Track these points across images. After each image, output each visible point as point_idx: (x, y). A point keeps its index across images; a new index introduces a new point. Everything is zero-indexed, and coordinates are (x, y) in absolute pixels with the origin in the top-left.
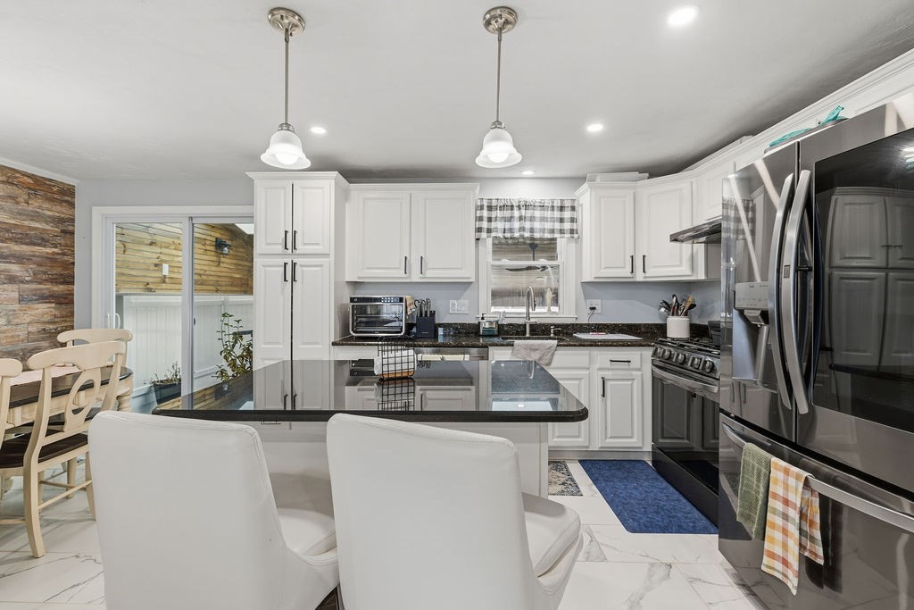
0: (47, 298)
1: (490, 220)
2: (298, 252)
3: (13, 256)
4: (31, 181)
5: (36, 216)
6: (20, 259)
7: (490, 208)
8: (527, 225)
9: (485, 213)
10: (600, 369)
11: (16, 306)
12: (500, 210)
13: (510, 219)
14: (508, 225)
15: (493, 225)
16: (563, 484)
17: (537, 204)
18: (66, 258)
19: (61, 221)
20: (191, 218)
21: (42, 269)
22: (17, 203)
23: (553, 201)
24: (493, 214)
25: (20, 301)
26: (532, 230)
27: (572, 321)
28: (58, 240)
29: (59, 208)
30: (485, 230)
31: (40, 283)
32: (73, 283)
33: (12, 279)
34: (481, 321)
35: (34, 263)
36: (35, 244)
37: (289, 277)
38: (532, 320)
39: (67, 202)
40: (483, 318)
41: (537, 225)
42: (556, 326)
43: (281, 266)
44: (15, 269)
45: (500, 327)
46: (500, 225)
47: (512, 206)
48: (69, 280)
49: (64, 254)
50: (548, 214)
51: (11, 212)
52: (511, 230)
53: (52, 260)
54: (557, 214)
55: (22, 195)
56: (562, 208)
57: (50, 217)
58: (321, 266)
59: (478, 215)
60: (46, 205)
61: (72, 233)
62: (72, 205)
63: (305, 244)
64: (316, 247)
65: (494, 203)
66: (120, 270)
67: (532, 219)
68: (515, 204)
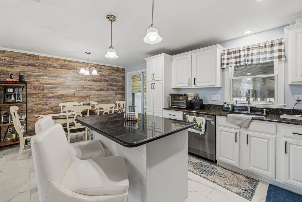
0: (120, 94)
1: (228, 59)
2: (155, 80)
3: (113, 85)
4: (116, 69)
5: (117, 76)
6: (115, 86)
7: (229, 53)
8: (250, 58)
9: (226, 56)
10: (284, 136)
11: (115, 95)
12: (233, 54)
13: (240, 57)
14: (238, 60)
15: (230, 61)
16: (245, 190)
17: (255, 47)
18: (123, 85)
19: (122, 77)
20: (143, 73)
21: (119, 87)
22: (114, 74)
23: (265, 43)
24: (230, 56)
25: (115, 94)
26: (252, 60)
27: (283, 107)
28: (122, 81)
29: (122, 74)
30: (226, 64)
31: (118, 91)
32: (125, 90)
33: (114, 90)
34: (224, 104)
35: (117, 86)
36: (117, 82)
37: (153, 88)
38: (252, 106)
39: (123, 72)
40: (225, 103)
41: (255, 57)
42: (267, 109)
43: (150, 84)
44: (114, 88)
45: (233, 107)
46: (234, 61)
47: (240, 51)
48: (124, 90)
49: (123, 84)
50: (263, 50)
51: (113, 76)
52: (240, 62)
53: (120, 85)
54: (268, 49)
55: (115, 72)
56: (272, 46)
57: (120, 76)
58: (160, 84)
59: (223, 58)
60: (119, 74)
61: (124, 79)
62: (124, 73)
63: (157, 77)
64: (159, 78)
65: (230, 51)
66: (133, 87)
67: (252, 54)
68: (241, 49)
